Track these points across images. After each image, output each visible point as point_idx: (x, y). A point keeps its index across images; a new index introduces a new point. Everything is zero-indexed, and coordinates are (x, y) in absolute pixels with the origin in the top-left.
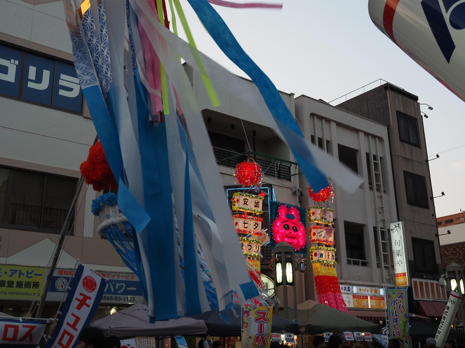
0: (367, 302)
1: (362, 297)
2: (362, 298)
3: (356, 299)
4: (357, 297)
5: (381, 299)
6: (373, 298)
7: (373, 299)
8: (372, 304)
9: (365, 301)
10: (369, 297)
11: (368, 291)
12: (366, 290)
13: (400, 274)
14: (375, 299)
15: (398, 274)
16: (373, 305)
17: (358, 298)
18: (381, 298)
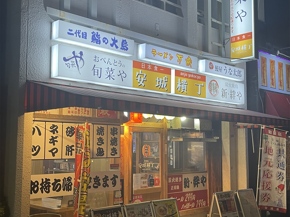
0: (168, 81)
1: (156, 68)
2: (156, 71)
3: (140, 71)
4: (143, 66)
5: (199, 80)
6: (182, 74)
7: (183, 76)
8: (179, 85)
9: (163, 77)
10: (173, 72)
11: (171, 57)
12: (168, 57)
13: (241, 36)
14: (187, 77)
15: (236, 37)
16: (181, 88)
17: (146, 69)
18: (199, 77)
